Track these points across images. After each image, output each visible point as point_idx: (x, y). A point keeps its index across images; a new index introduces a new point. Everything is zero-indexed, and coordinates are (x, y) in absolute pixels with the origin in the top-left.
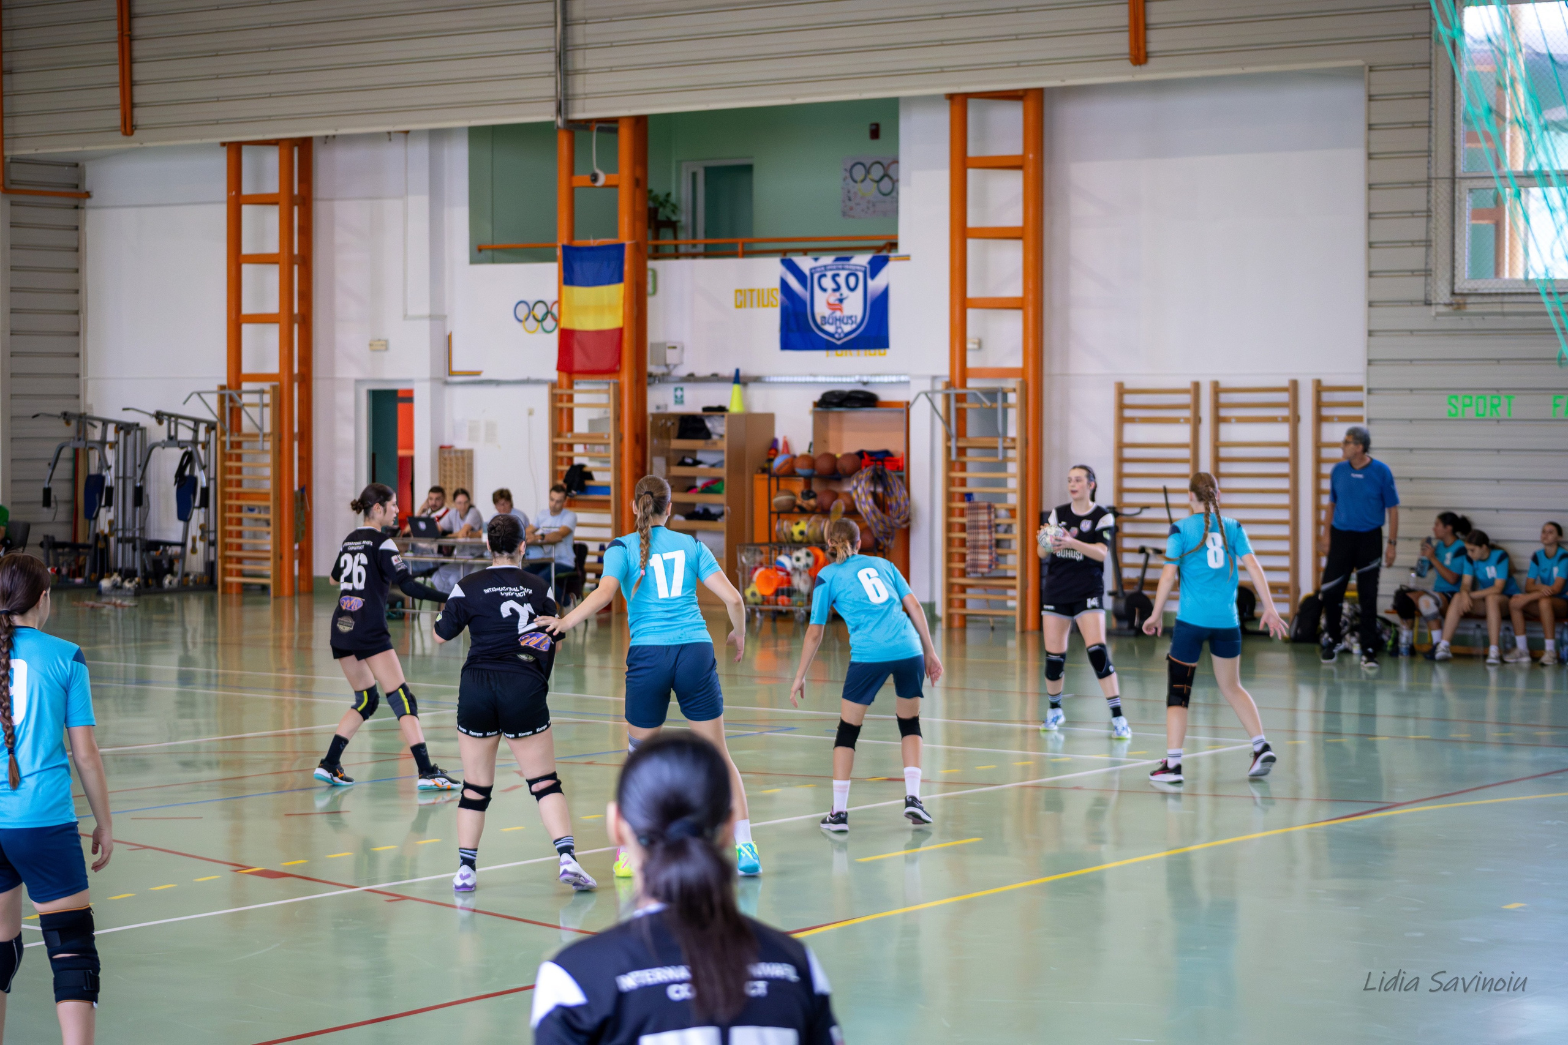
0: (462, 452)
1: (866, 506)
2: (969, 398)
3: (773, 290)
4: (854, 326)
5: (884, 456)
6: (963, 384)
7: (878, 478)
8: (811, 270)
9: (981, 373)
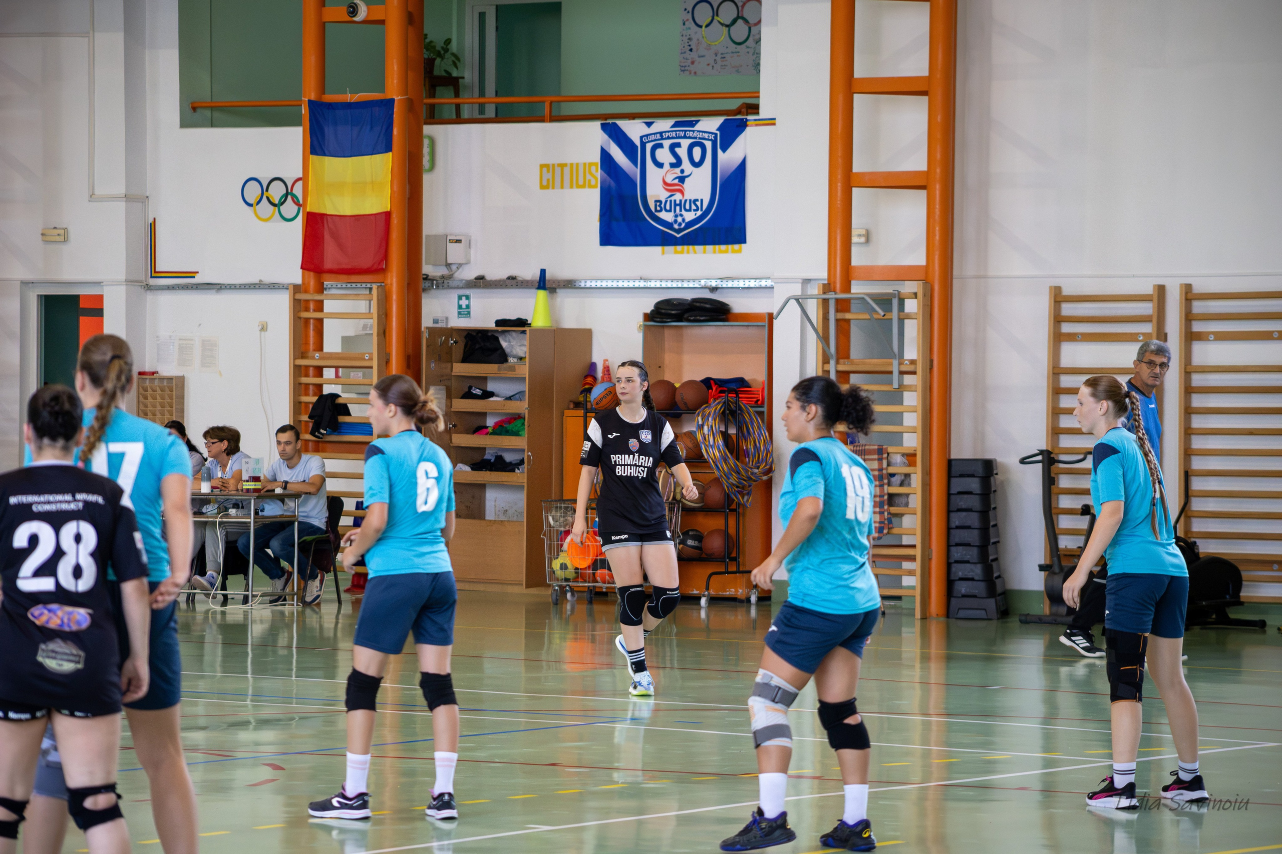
0: (170, 379)
1: (714, 449)
2: (854, 306)
3: (591, 164)
4: (699, 213)
5: (739, 385)
6: (847, 288)
7: (730, 414)
8: (641, 137)
9: (870, 274)
